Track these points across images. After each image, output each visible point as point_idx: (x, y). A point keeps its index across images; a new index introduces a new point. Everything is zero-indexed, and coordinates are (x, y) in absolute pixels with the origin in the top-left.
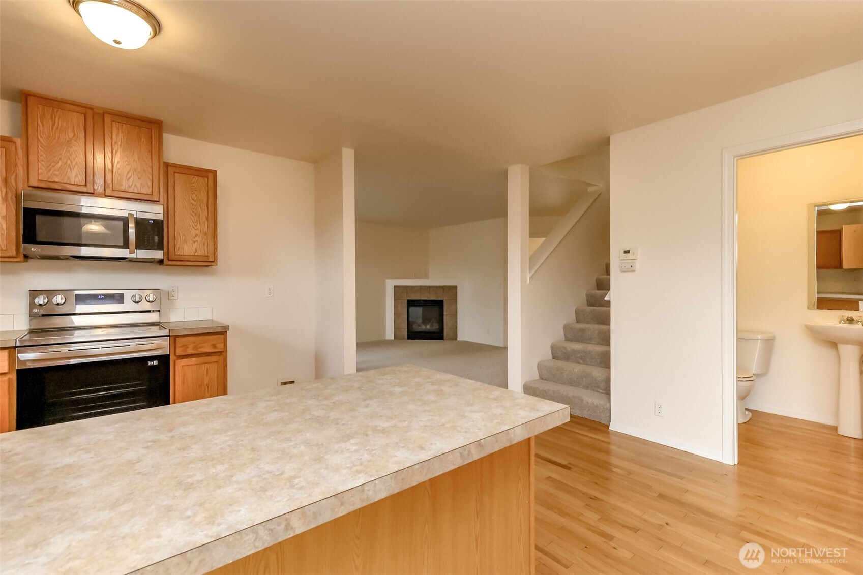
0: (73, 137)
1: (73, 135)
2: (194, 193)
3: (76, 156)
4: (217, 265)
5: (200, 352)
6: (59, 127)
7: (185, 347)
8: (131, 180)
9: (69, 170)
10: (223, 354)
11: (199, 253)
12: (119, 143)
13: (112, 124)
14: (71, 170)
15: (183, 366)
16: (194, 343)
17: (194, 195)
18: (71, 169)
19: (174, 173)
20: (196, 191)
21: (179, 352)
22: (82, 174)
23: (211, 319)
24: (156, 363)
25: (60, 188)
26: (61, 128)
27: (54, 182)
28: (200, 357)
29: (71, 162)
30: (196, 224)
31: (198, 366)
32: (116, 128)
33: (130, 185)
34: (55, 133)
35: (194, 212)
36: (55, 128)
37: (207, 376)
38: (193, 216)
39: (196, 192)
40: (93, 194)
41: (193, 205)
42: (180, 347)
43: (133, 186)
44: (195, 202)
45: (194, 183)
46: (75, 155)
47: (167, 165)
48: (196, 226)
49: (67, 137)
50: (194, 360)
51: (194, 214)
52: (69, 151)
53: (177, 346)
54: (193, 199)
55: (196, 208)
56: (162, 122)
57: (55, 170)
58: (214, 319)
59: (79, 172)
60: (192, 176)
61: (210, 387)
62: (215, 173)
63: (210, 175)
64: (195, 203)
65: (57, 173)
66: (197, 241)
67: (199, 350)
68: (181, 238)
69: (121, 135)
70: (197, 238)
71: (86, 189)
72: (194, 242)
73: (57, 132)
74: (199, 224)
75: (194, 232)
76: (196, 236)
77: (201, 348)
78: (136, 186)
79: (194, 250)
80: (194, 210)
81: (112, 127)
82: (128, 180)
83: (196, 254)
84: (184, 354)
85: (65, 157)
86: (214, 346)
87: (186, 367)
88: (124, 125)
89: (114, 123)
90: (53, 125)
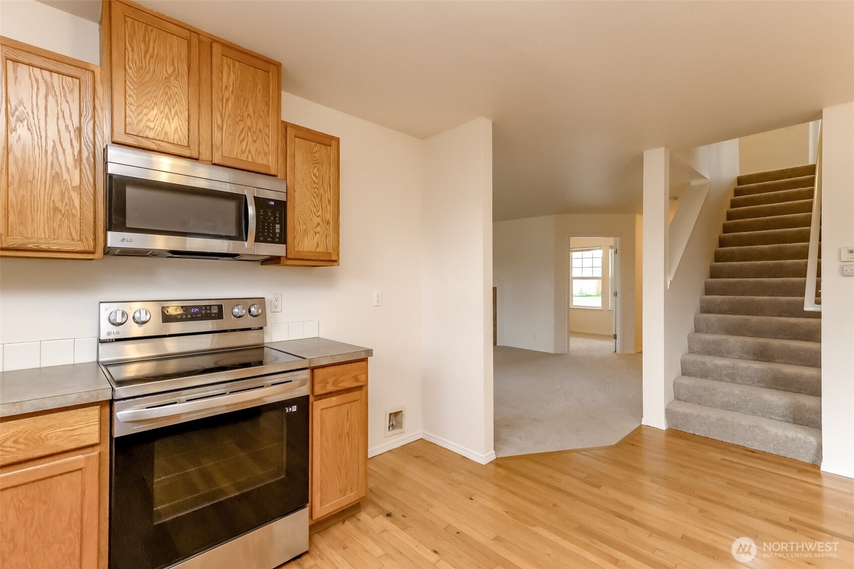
0: (173, 72)
1: (172, 69)
2: (316, 167)
3: (177, 101)
4: (339, 265)
5: (341, 388)
6: (155, 55)
7: (325, 382)
8: (244, 143)
9: (167, 122)
10: (364, 388)
11: (321, 249)
12: (231, 89)
13: (222, 60)
14: (169, 123)
15: (322, 409)
16: (335, 376)
17: (316, 170)
18: (169, 120)
19: (295, 137)
20: (318, 163)
21: (318, 390)
22: (183, 131)
23: (317, 336)
24: (294, 409)
25: (155, 147)
26: (157, 56)
27: (147, 138)
28: (339, 395)
29: (170, 110)
30: (318, 209)
31: (338, 407)
32: (226, 66)
33: (243, 150)
34: (149, 64)
35: (315, 192)
36: (148, 57)
37: (347, 421)
38: (315, 198)
39: (318, 166)
40: (197, 159)
41: (315, 183)
42: (320, 382)
43: (247, 152)
44: (317, 178)
45: (315, 152)
46: (174, 101)
47: (286, 125)
48: (318, 212)
49: (165, 73)
50: (334, 400)
51: (315, 195)
52: (167, 93)
53: (316, 381)
54: (315, 175)
55: (317, 186)
56: (281, 64)
57: (148, 120)
58: (320, 337)
59: (180, 125)
60: (314, 144)
61: (350, 437)
62: (338, 140)
63: (334, 142)
64: (317, 181)
65: (152, 125)
66: (318, 232)
67: (340, 385)
68: (301, 227)
69: (232, 77)
70: (318, 229)
71: (189, 151)
72: (316, 233)
73: (151, 61)
74: (320, 209)
75: (316, 220)
76: (317, 226)
77: (343, 381)
78: (250, 151)
79: (316, 246)
80: (316, 190)
81: (222, 65)
82: (241, 142)
83: (318, 250)
84: (323, 392)
85: (162, 102)
86: (356, 379)
87: (325, 411)
88: (237, 62)
89: (225, 58)
90: (147, 51)
